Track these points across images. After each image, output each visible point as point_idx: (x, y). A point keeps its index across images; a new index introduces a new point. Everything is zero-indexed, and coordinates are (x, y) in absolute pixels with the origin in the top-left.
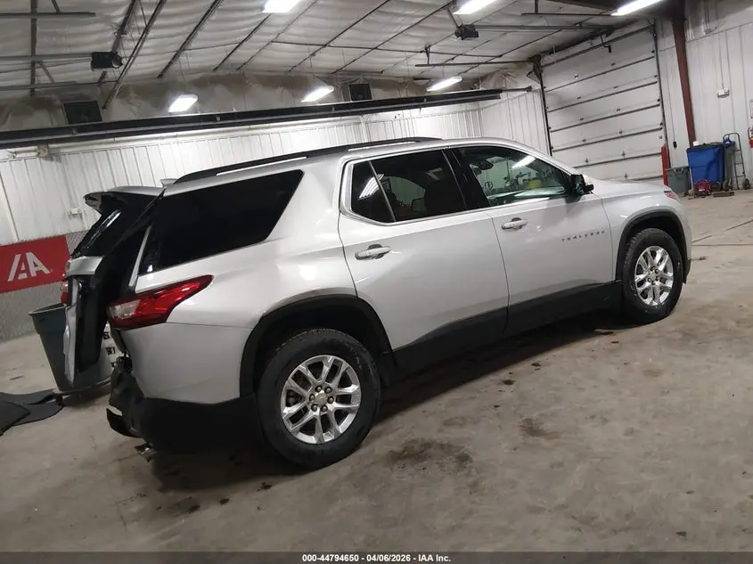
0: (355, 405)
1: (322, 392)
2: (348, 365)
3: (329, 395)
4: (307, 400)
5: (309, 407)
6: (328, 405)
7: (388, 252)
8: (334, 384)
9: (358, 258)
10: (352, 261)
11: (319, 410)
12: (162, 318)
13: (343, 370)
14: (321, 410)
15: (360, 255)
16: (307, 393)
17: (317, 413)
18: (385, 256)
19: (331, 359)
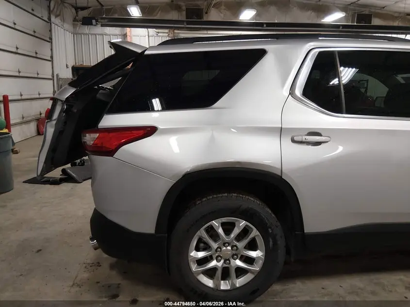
0: (256, 268)
1: (229, 248)
2: (258, 233)
3: (234, 252)
4: (214, 251)
5: (214, 257)
6: (232, 261)
7: (327, 142)
8: (241, 245)
9: (293, 141)
10: (287, 142)
11: (222, 261)
12: (111, 153)
13: (252, 236)
14: (225, 262)
15: (296, 139)
16: (215, 245)
17: (220, 264)
18: (323, 145)
19: (243, 223)
